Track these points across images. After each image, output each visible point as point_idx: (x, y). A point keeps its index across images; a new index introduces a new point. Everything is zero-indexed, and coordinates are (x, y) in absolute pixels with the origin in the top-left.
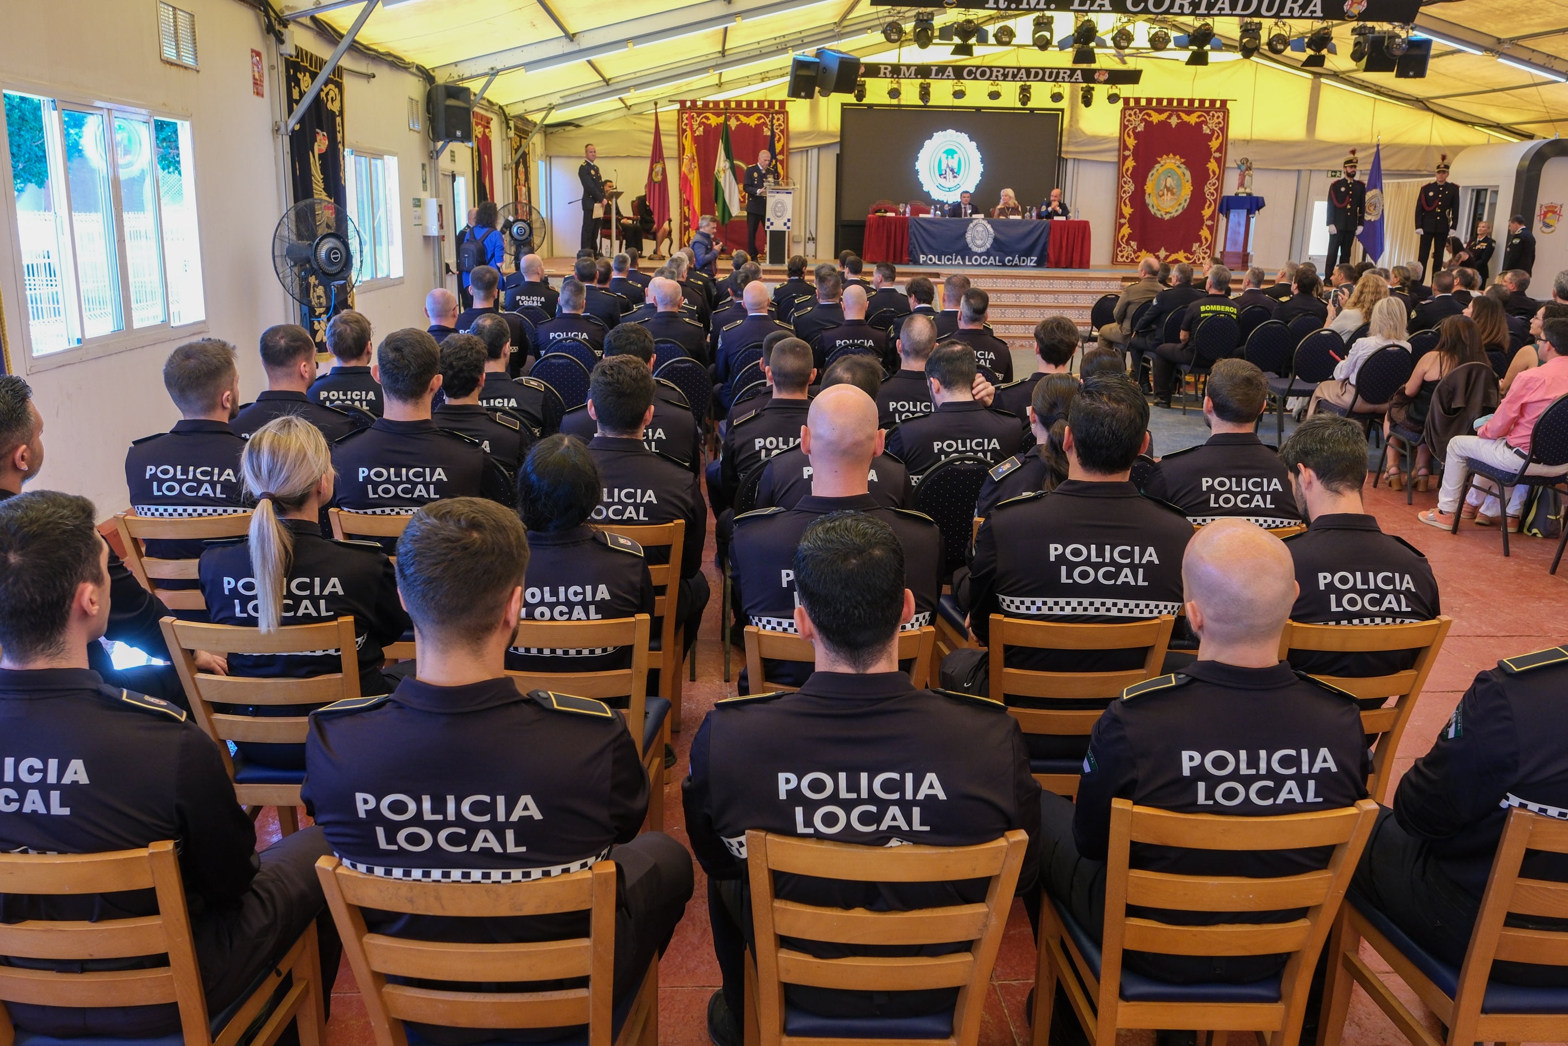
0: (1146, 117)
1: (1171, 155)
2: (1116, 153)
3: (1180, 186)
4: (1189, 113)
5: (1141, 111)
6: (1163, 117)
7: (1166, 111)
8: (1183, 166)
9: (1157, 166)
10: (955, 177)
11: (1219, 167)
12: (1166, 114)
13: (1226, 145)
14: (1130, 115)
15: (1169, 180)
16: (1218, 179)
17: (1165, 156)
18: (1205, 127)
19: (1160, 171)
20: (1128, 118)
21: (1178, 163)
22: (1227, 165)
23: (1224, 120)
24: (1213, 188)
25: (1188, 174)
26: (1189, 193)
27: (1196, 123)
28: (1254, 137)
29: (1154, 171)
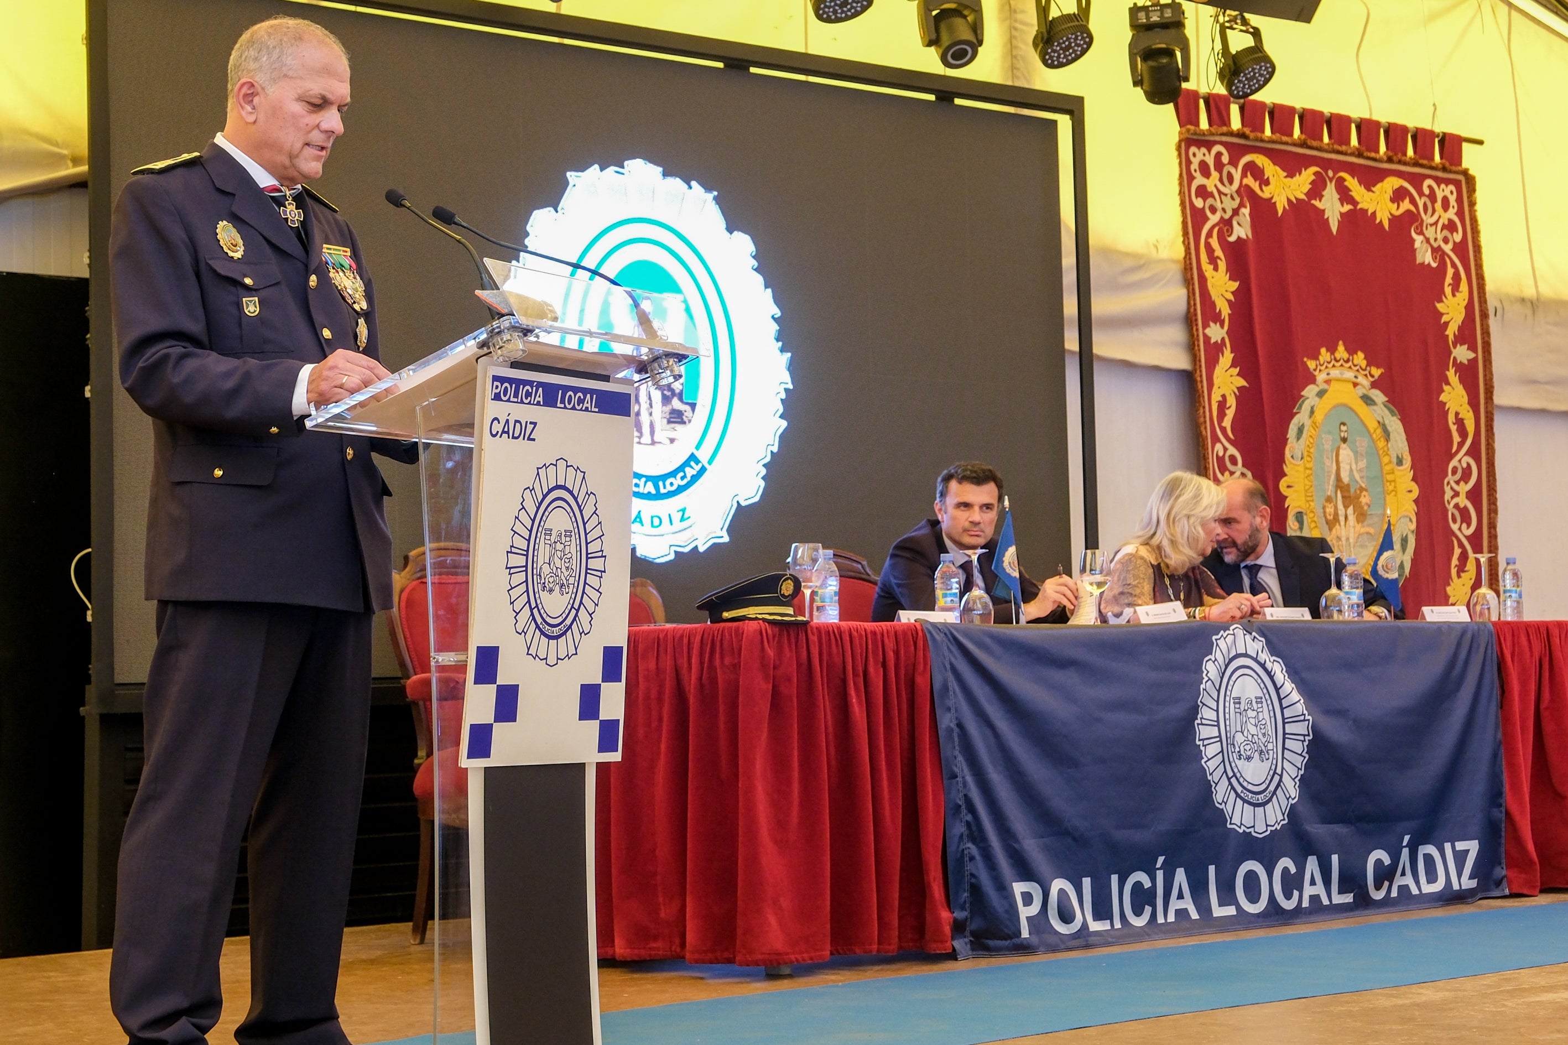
0: (1249, 181)
1: (1341, 352)
2: (1177, 333)
3: (1380, 479)
4: (1371, 178)
5: (1236, 152)
6: (1302, 183)
7: (1306, 162)
8: (1379, 396)
9: (1310, 392)
10: (676, 418)
11: (1473, 403)
12: (1306, 177)
13: (1484, 316)
14: (1205, 171)
15: (1345, 452)
16: (1474, 452)
17: (1324, 354)
18: (1418, 239)
19: (1319, 416)
20: (1199, 180)
21: (1365, 382)
22: (1498, 399)
23: (1460, 213)
24: (1464, 488)
25: (1396, 426)
26: (1411, 509)
27: (1394, 220)
28: (1547, 291)
29: (1301, 418)
